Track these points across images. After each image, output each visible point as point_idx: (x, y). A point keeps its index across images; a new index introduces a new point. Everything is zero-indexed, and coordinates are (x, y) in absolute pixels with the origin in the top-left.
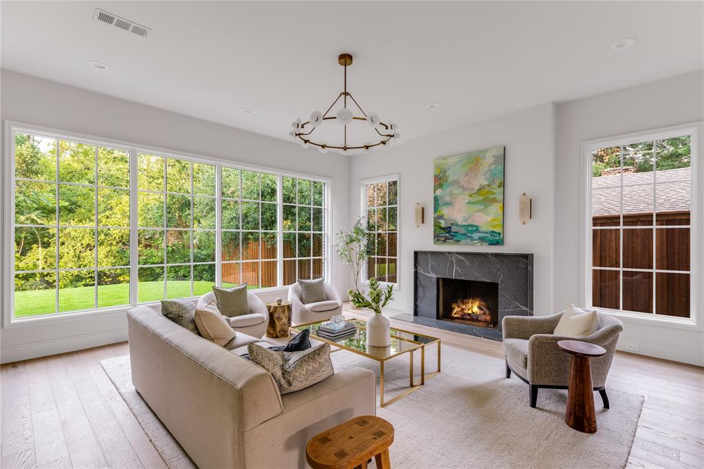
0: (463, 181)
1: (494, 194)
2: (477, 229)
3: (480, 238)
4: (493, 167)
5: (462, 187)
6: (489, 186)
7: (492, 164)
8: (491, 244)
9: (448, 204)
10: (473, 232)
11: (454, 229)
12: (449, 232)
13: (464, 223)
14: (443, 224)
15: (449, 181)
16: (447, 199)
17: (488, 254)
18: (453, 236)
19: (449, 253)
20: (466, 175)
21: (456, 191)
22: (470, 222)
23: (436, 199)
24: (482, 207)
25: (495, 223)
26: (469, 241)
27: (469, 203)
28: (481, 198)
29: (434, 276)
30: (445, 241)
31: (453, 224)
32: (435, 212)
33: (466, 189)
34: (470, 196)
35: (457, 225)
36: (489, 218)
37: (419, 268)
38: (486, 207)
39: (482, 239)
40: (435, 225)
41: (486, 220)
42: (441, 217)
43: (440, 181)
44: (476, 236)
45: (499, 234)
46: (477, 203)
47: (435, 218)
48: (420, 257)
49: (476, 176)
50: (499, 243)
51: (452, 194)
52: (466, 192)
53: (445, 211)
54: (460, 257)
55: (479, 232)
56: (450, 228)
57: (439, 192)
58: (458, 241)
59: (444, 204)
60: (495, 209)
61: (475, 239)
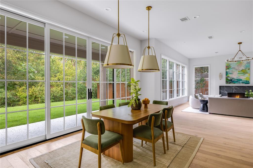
0: (236, 68)
1: (247, 71)
2: (241, 80)
3: (242, 82)
4: (246, 65)
5: (236, 69)
6: (245, 69)
7: (246, 64)
8: (246, 84)
9: (231, 73)
10: (240, 81)
11: (233, 80)
12: (231, 81)
13: (237, 79)
14: (229, 79)
15: (231, 68)
16: (231, 72)
17: (246, 86)
18: (233, 82)
19: (232, 86)
20: (237, 66)
21: (234, 70)
22: (239, 78)
23: (227, 72)
24: (243, 74)
25: (247, 78)
26: (238, 83)
27: (239, 73)
28: (242, 72)
29: (227, 92)
30: (230, 83)
31: (233, 79)
32: (226, 75)
33: (237, 70)
34: (239, 72)
35: (234, 79)
36: (245, 77)
37: (221, 90)
38: (244, 74)
39: (243, 83)
40: (226, 79)
41: (244, 78)
42: (229, 77)
43: (228, 67)
44: (241, 82)
45: (249, 81)
46: (241, 73)
47: (226, 77)
48: (221, 88)
49: (241, 67)
50: (249, 83)
51: (232, 71)
52: (237, 71)
53: (230, 75)
54: (236, 87)
55: (242, 81)
56: (232, 80)
57: (227, 70)
58: (234, 83)
59: (229, 74)
60: (247, 75)
61: (240, 83)
